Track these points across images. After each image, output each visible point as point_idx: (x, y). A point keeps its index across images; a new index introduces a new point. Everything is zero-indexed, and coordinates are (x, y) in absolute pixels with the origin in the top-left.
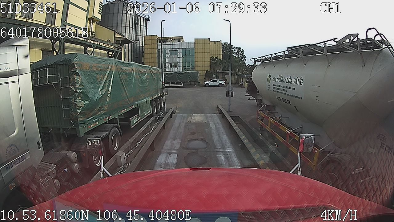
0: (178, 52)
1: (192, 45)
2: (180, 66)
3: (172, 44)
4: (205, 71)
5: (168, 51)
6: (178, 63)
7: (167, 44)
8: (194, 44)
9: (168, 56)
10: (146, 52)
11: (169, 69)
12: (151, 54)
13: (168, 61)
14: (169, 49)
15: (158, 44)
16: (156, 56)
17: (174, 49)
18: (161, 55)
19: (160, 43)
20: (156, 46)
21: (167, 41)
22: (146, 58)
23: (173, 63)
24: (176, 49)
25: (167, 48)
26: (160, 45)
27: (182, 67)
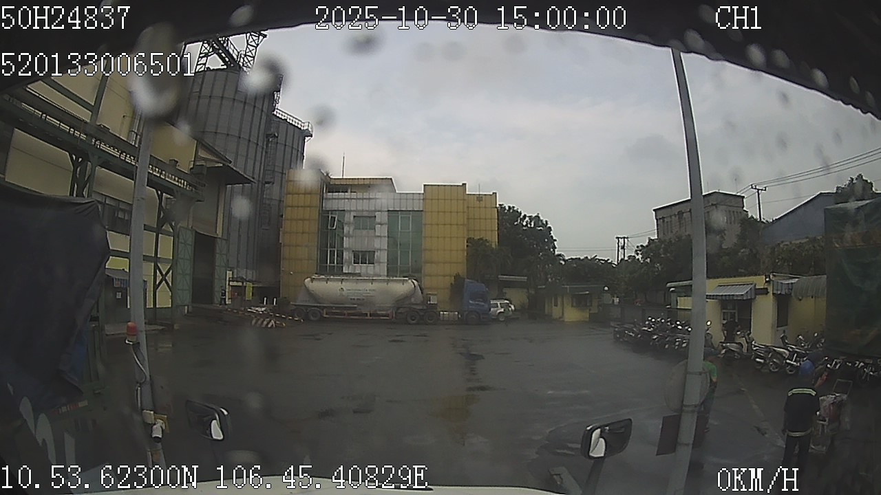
0: (378, 220)
1: (416, 202)
2: (381, 261)
3: (361, 197)
4: (451, 276)
5: (349, 218)
6: (376, 253)
7: (349, 197)
8: (422, 201)
9: (349, 232)
10: (288, 213)
11: (350, 267)
12: (301, 222)
13: (348, 246)
14: (354, 211)
15: (324, 195)
16: (314, 227)
17: (367, 211)
18: (329, 227)
19: (329, 192)
20: (316, 201)
21: (349, 191)
22: (287, 232)
23: (362, 251)
24: (372, 211)
25: (349, 209)
26: (330, 199)
27: (386, 264)
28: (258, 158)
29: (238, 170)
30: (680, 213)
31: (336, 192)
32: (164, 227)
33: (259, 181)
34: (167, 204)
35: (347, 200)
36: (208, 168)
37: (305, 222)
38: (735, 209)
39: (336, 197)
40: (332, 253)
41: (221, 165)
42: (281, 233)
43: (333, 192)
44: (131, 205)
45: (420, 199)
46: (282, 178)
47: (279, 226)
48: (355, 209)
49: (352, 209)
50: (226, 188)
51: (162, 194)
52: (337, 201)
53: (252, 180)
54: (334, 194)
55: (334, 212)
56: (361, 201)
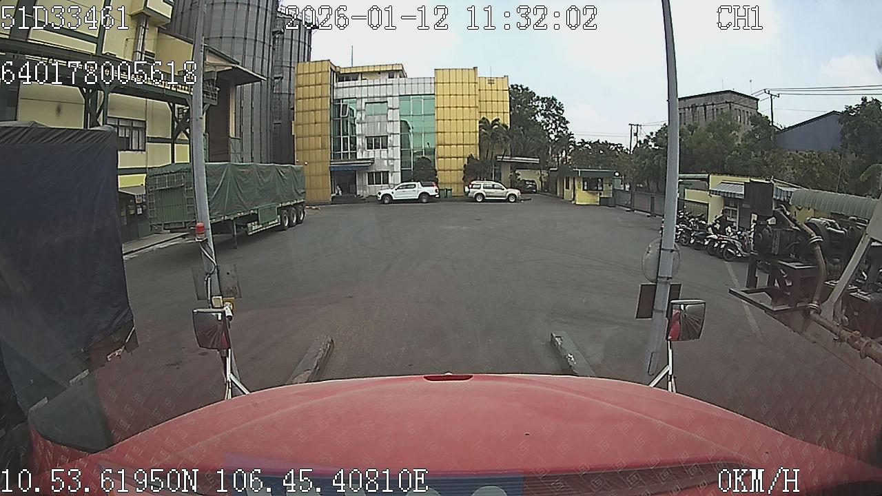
0: (389, 106)
1: (428, 86)
2: (395, 145)
3: (372, 84)
4: (463, 157)
5: (361, 104)
6: (389, 138)
7: (360, 85)
8: (433, 85)
9: (361, 118)
10: (299, 106)
11: (364, 152)
12: (313, 112)
13: (360, 133)
14: (365, 98)
15: (335, 85)
16: (327, 117)
17: (377, 97)
18: (341, 116)
19: (339, 81)
20: (327, 91)
21: (360, 78)
22: (300, 124)
23: (374, 137)
24: (384, 97)
25: (360, 96)
26: (340, 88)
27: (399, 148)
28: (266, 56)
29: (247, 71)
30: (694, 107)
31: (346, 81)
32: (179, 137)
33: (268, 78)
34: (179, 114)
35: (357, 88)
36: (218, 72)
37: (317, 112)
38: (749, 110)
39: (347, 85)
40: (345, 140)
41: (231, 68)
42: (293, 125)
43: (343, 81)
44: (145, 121)
45: (431, 83)
46: (290, 70)
47: (291, 118)
48: (366, 96)
49: (363, 96)
50: (236, 88)
51: (174, 106)
52: (347, 89)
53: (262, 78)
54: (345, 82)
55: (344, 100)
56: (372, 87)
